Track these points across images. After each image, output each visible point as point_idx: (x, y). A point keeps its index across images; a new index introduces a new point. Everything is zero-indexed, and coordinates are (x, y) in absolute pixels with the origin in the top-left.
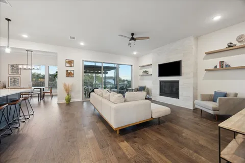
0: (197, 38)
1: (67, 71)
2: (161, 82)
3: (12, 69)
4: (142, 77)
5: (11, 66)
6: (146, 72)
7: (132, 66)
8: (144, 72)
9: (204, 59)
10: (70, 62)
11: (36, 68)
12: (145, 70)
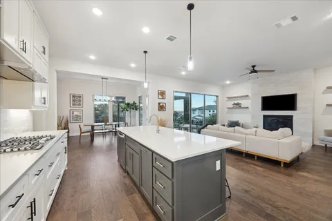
0: (315, 70)
1: (159, 104)
2: (264, 116)
3: (74, 101)
4: (231, 110)
5: (73, 96)
6: (238, 104)
7: (217, 96)
8: (235, 104)
9: (323, 93)
10: (162, 94)
11: (98, 99)
12: (236, 102)
